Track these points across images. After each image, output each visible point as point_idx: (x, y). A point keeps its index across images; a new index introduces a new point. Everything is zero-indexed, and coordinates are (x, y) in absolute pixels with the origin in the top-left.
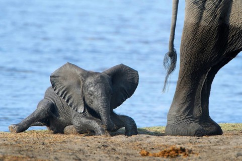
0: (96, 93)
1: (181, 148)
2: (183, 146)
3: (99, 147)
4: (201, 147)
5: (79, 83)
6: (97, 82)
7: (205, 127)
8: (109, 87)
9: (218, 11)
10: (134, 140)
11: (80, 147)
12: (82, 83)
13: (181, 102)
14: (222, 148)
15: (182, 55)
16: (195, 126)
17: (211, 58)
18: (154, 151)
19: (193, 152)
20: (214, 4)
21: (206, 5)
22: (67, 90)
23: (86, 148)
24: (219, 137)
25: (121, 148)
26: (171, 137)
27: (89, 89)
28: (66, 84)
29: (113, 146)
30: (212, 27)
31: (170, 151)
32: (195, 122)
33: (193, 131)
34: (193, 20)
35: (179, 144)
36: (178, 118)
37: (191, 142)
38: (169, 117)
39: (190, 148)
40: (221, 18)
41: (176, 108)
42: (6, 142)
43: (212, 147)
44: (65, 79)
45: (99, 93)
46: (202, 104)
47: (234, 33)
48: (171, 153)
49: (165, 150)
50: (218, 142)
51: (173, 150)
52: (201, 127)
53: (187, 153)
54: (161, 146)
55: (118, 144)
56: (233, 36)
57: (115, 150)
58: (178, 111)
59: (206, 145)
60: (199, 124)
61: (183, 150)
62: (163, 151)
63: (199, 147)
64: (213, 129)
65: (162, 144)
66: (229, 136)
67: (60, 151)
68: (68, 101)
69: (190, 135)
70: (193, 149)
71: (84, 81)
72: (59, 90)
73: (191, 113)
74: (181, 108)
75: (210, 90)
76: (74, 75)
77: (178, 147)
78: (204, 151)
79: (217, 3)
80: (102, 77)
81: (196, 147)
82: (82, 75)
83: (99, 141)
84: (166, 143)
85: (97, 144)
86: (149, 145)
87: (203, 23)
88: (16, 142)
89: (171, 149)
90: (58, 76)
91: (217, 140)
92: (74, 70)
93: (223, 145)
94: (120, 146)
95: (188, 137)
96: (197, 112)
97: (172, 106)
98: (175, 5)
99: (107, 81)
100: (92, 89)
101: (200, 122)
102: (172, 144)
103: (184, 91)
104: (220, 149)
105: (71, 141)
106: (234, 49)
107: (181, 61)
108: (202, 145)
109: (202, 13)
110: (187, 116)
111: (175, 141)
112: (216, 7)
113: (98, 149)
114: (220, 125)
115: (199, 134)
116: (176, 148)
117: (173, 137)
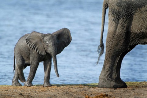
0: (49, 44)
1: (106, 94)
2: (107, 94)
3: (64, 94)
4: (116, 94)
5: (41, 40)
6: (50, 39)
7: (118, 84)
8: (56, 41)
9: (126, 25)
10: (82, 90)
11: (54, 94)
12: (42, 40)
13: (106, 71)
14: (127, 94)
15: (107, 47)
16: (113, 83)
17: (122, 49)
18: (92, 96)
19: (112, 96)
20: (124, 21)
21: (119, 21)
22: (36, 45)
23: (58, 94)
24: (125, 89)
25: (75, 94)
26: (101, 89)
27: (46, 43)
28: (34, 42)
29: (71, 93)
30: (122, 33)
31: (100, 96)
32: (113, 81)
33: (112, 86)
34: (112, 29)
35: (105, 92)
36: (104, 79)
37: (111, 92)
38: (100, 78)
39: (110, 95)
40: (127, 28)
41: (103, 74)
42: (16, 91)
43: (121, 94)
44: (33, 39)
45: (51, 44)
46: (117, 72)
47: (134, 36)
48: (101, 97)
49: (98, 95)
50: (124, 91)
51: (102, 95)
52: (116, 84)
53: (109, 97)
54: (96, 94)
55: (74, 92)
56: (133, 37)
57: (72, 95)
58: (105, 75)
59: (119, 93)
60: (115, 82)
61: (107, 95)
62: (97, 96)
63: (115, 94)
64: (122, 84)
65: (96, 92)
66: (130, 89)
67: (44, 96)
68: (37, 51)
69: (110, 88)
70: (112, 95)
71: (43, 39)
72: (32, 46)
73: (111, 77)
74: (106, 74)
75: (121, 65)
76: (38, 36)
77: (104, 94)
78: (118, 96)
79: (125, 21)
80: (52, 36)
81: (113, 94)
82: (42, 36)
83: (64, 90)
84: (98, 92)
85: (63, 92)
86: (89, 93)
87: (118, 31)
88: (22, 91)
89: (100, 95)
90: (30, 39)
91: (124, 90)
92: (37, 34)
93: (127, 93)
94: (75, 93)
95: (110, 89)
96: (114, 76)
97: (101, 73)
98: (103, 20)
99: (55, 38)
100: (47, 42)
101: (116, 81)
102: (101, 92)
103: (108, 66)
104: (126, 95)
105: (49, 91)
106: (133, 44)
107: (106, 50)
108: (117, 93)
109: (117, 26)
110: (109, 78)
111: (103, 91)
112: (125, 22)
113: (64, 95)
114: (126, 82)
115: (115, 87)
116: (103, 95)
117: (102, 89)
